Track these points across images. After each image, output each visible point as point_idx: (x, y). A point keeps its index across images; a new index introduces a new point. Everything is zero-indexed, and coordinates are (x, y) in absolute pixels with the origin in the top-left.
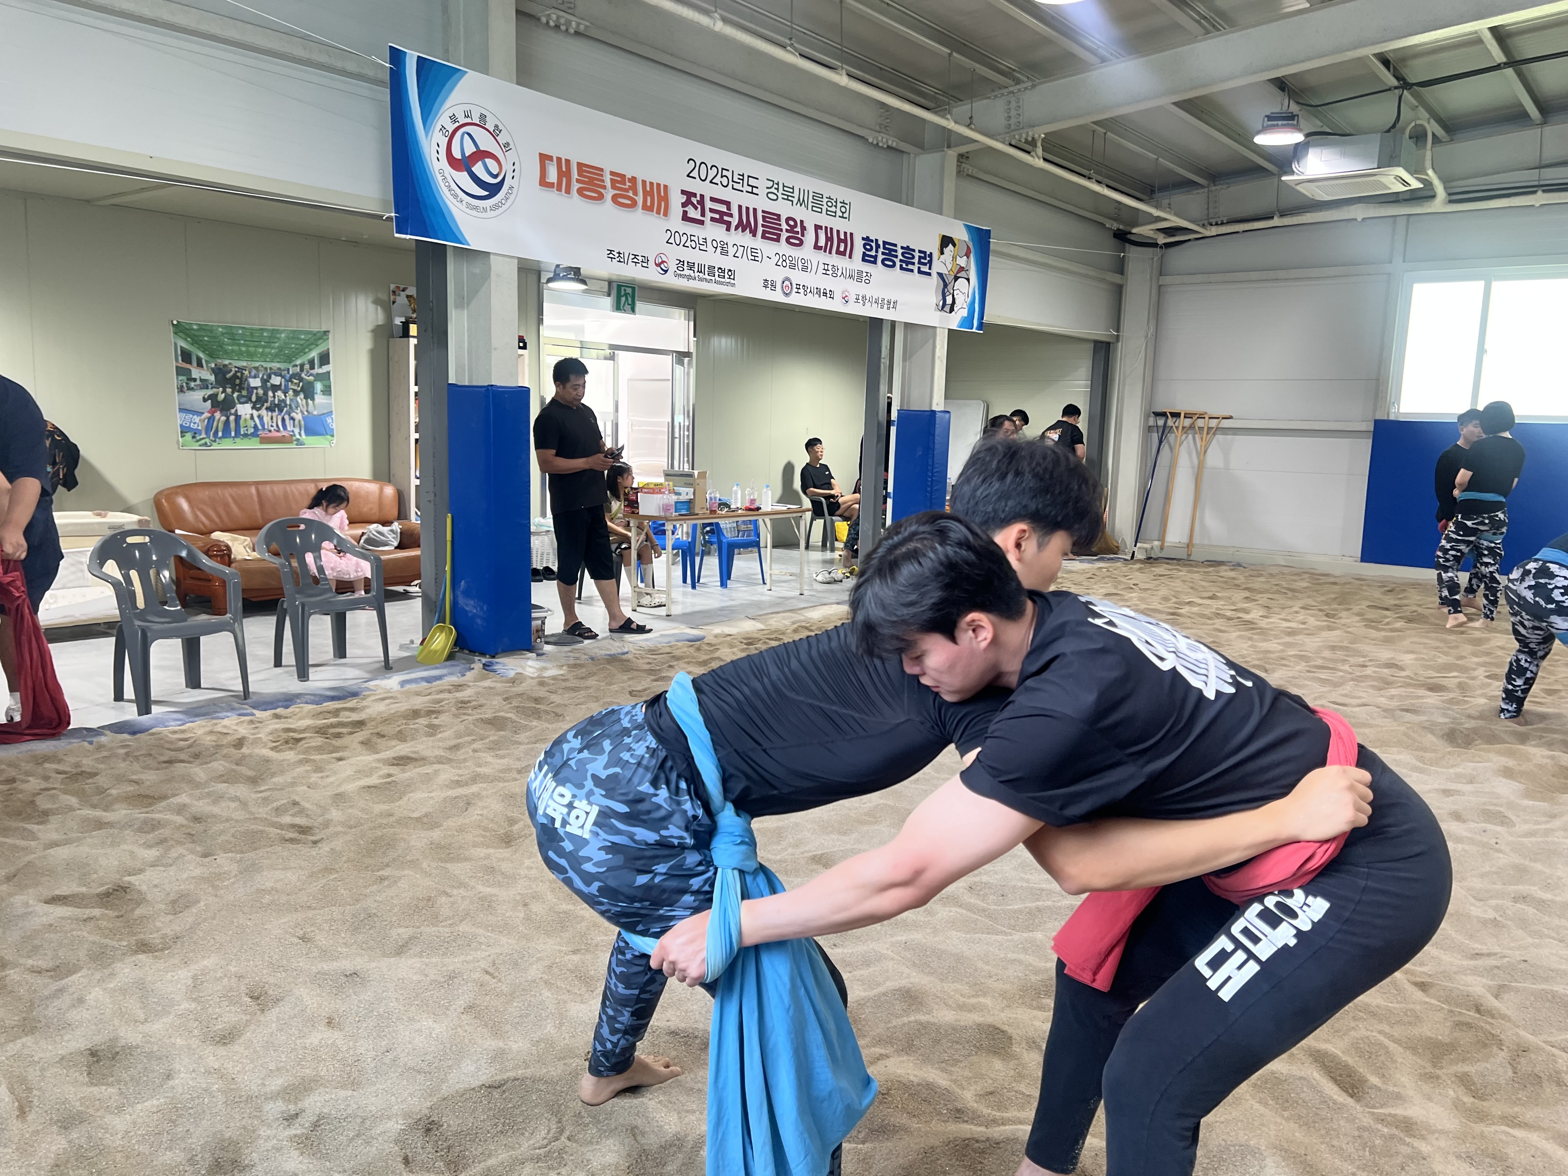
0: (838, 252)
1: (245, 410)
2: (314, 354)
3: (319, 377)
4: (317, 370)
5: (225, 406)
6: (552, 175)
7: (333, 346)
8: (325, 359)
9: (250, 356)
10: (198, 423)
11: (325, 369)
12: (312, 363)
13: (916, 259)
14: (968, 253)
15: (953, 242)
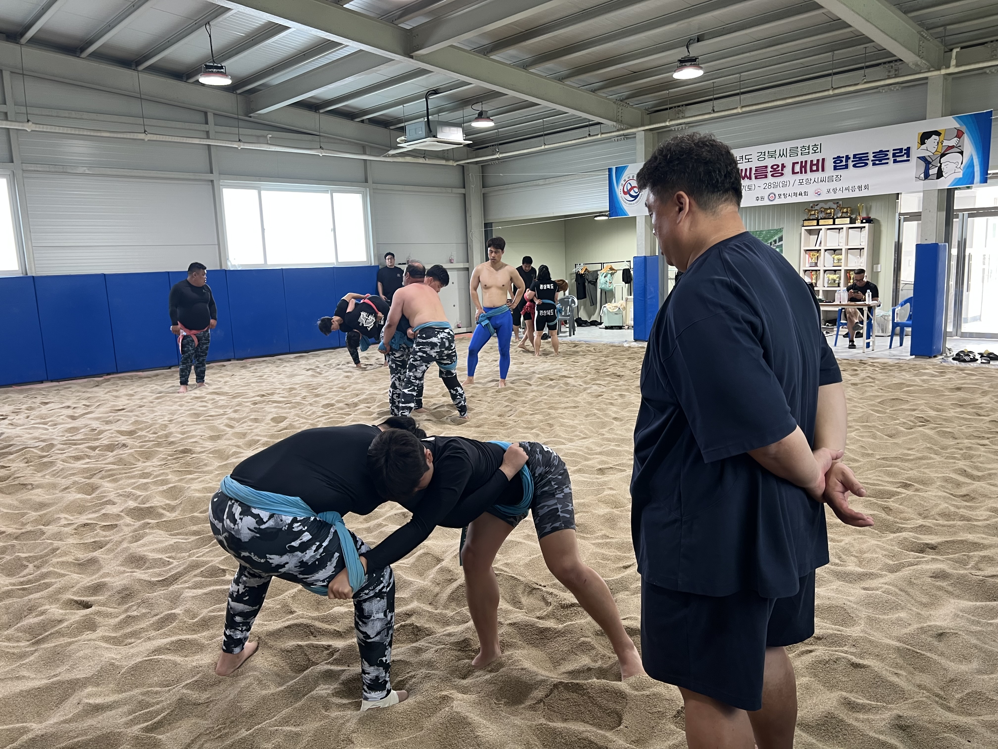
0: (812, 171)
2: (776, 238)
3: (778, 247)
4: (777, 244)
7: (784, 234)
8: (781, 239)
11: (780, 243)
12: (775, 241)
13: (890, 155)
14: (960, 134)
15: (937, 133)
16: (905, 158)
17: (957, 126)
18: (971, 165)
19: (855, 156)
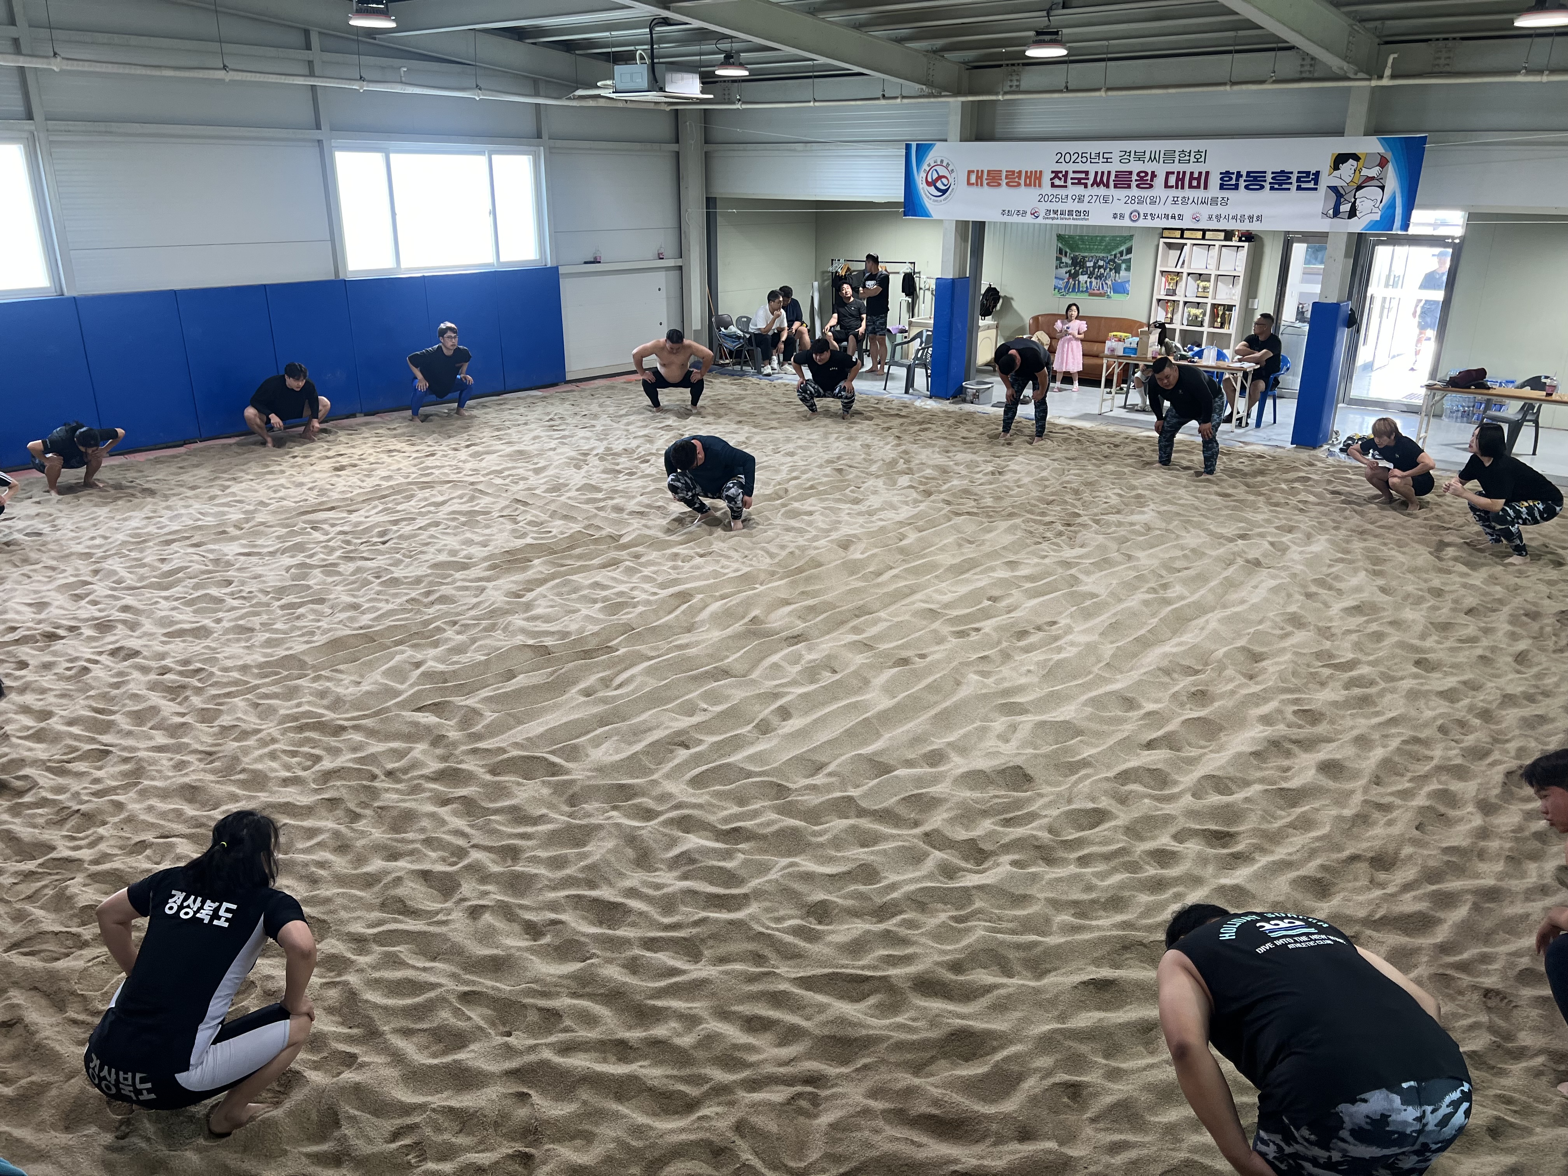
0: (1190, 186)
1: (1083, 278)
2: (1123, 248)
3: (1124, 261)
4: (1124, 257)
5: (1074, 276)
6: (973, 179)
8: (1129, 251)
9: (1091, 250)
10: (1061, 284)
12: (1121, 253)
13: (1294, 179)
14: (1383, 163)
15: (1355, 157)
16: (1311, 185)
17: (1381, 150)
18: (1392, 206)
19: (1248, 173)
